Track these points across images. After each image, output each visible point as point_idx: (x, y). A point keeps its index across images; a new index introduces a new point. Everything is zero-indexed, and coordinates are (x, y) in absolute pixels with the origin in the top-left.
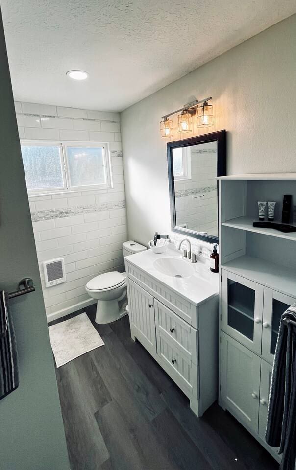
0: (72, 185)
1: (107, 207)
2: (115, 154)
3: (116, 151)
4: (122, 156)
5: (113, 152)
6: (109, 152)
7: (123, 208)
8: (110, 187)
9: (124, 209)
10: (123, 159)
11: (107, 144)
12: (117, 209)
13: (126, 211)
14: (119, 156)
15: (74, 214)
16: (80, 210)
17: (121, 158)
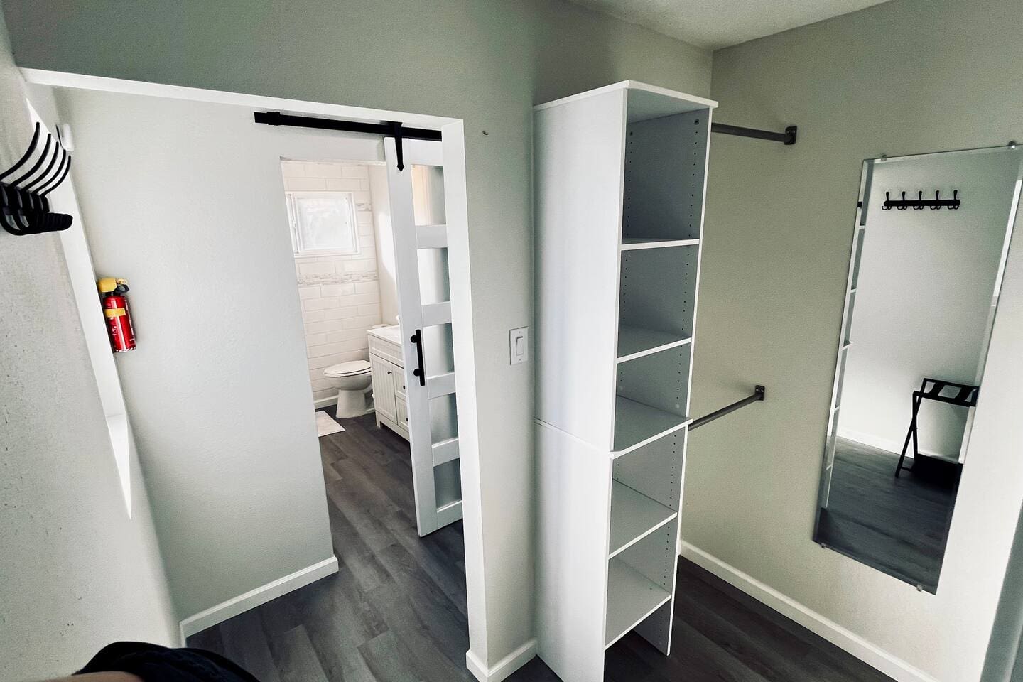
0: (304, 248)
1: (351, 278)
2: (362, 208)
3: (363, 204)
4: (371, 211)
5: (359, 205)
6: (354, 205)
7: (374, 280)
8: (357, 252)
9: (374, 283)
10: (373, 215)
11: (350, 195)
12: (364, 281)
13: (379, 285)
14: (367, 210)
15: (309, 284)
16: (316, 280)
17: (370, 213)
